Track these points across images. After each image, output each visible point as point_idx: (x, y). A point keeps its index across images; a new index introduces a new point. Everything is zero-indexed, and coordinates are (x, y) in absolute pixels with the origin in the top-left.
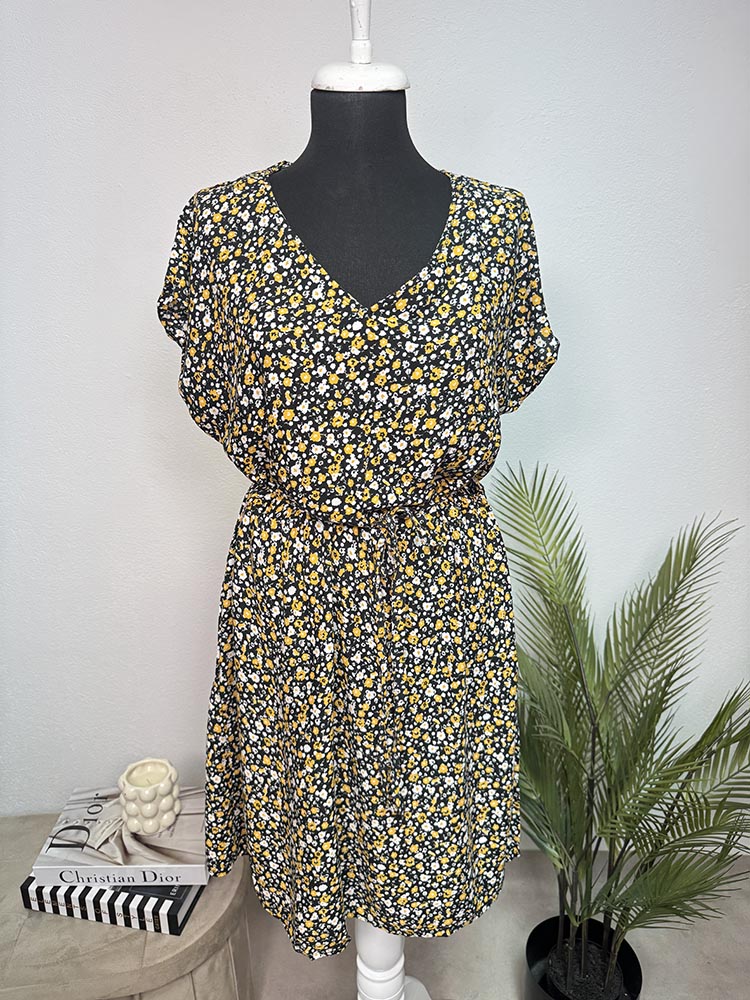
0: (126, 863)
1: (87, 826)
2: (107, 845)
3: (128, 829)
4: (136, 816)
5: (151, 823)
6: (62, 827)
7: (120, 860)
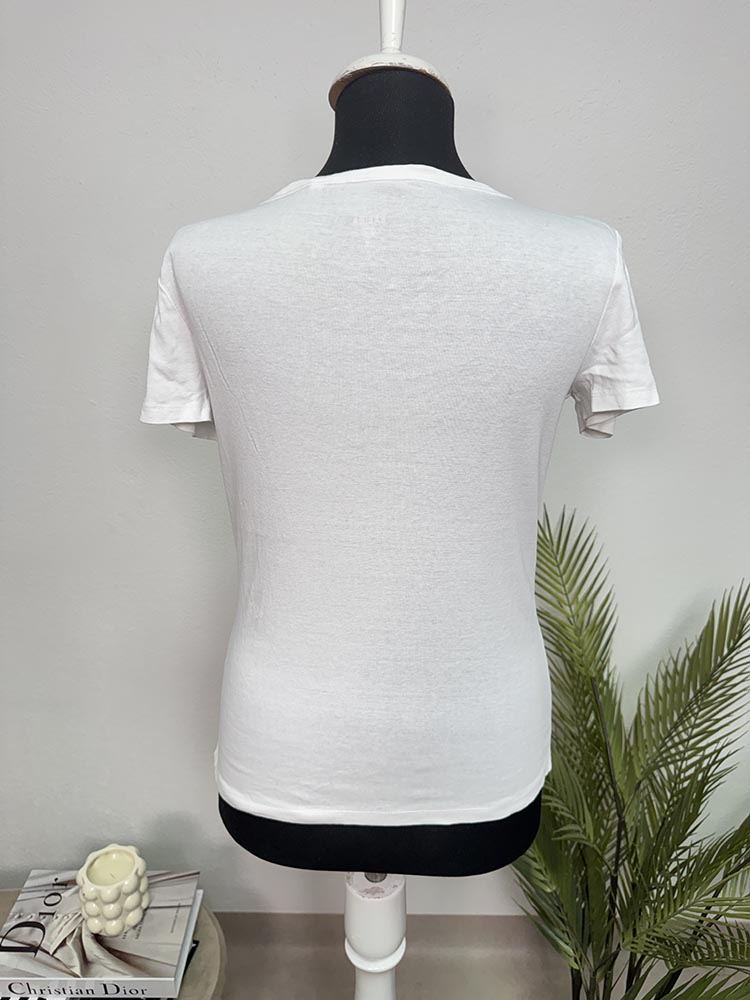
0: (84, 975)
1: (42, 923)
2: (64, 948)
3: (87, 928)
4: (97, 916)
5: (114, 923)
6: (14, 923)
7: (77, 970)
